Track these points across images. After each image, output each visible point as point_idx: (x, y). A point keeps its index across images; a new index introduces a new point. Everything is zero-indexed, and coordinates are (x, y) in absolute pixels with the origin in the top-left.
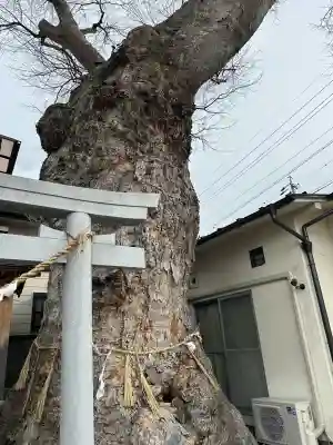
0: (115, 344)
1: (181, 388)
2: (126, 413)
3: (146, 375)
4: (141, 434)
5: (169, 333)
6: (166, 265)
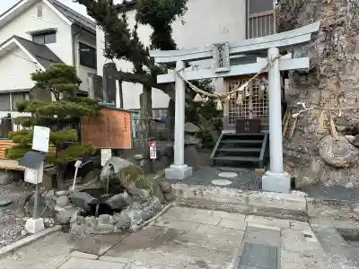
3: (335, 120)
6: (357, 55)
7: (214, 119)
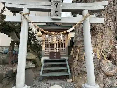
0: (94, 45)
1: (113, 57)
2: (98, 60)
3: (103, 53)
4: (103, 64)
5: (109, 43)
6: (108, 25)
7: (37, 52)
